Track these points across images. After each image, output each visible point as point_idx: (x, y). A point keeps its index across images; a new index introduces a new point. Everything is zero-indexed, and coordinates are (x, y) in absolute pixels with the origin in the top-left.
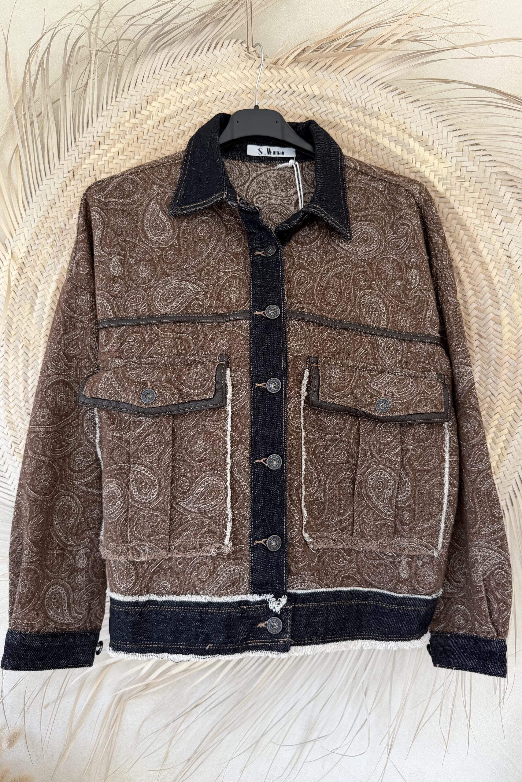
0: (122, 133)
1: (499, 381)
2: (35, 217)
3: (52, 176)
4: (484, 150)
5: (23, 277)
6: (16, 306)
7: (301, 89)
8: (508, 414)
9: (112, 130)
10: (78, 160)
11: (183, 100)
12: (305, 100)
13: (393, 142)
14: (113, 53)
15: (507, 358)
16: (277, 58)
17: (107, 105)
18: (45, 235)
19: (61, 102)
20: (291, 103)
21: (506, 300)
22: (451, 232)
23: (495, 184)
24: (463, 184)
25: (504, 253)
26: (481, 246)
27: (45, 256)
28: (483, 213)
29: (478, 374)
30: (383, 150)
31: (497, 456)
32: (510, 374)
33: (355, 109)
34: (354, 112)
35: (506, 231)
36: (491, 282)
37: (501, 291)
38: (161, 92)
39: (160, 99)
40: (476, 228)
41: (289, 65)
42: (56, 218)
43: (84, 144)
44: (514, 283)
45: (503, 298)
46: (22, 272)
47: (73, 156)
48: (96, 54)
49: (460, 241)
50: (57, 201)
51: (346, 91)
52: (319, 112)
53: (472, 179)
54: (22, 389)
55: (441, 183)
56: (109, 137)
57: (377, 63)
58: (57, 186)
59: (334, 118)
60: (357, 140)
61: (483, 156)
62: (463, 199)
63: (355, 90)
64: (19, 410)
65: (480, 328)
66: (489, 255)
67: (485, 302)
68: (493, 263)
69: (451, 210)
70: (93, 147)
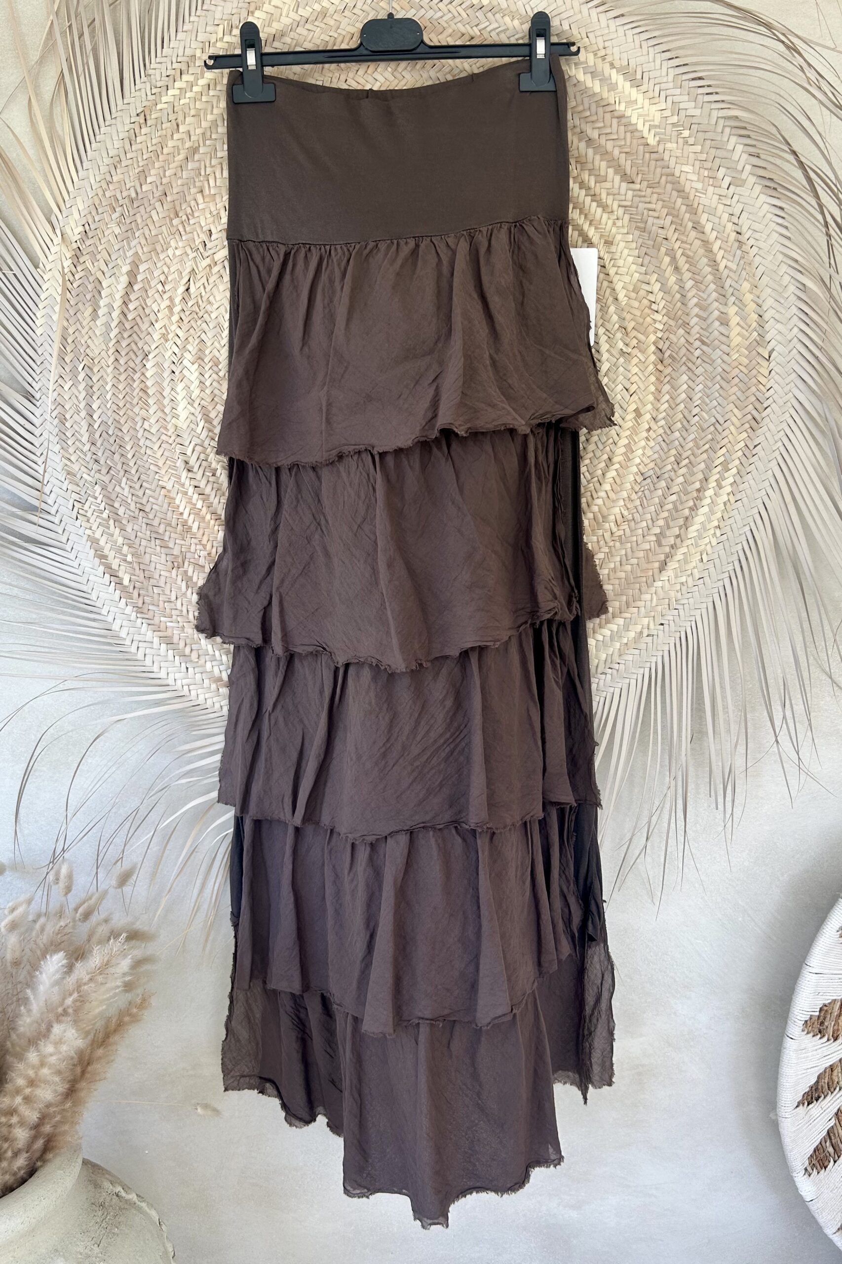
1: (725, 402)
2: (93, 181)
3: (114, 121)
4: (709, 86)
5: (79, 268)
6: (72, 312)
8: (737, 448)
9: (198, 53)
10: (150, 97)
11: (300, 9)
12: (469, 11)
13: (589, 75)
15: (736, 371)
17: (190, 15)
18: (108, 208)
20: (450, 15)
21: (735, 291)
22: (664, 201)
23: (722, 133)
24: (681, 134)
25: (733, 229)
26: (704, 217)
27: (110, 237)
28: (706, 173)
29: (700, 395)
31: (722, 505)
32: (739, 394)
35: (736, 198)
36: (716, 268)
37: (728, 279)
40: (697, 194)
42: (123, 182)
43: (158, 72)
44: (745, 269)
45: (731, 290)
46: (79, 262)
47: (143, 91)
49: (676, 213)
50: (123, 158)
52: (489, 29)
53: (692, 126)
55: (652, 132)
56: (195, 63)
58: (121, 136)
59: (508, 38)
61: (707, 94)
62: (681, 155)
64: (82, 456)
65: (702, 331)
66: (714, 231)
67: (709, 296)
68: (719, 242)
69: (665, 171)
70: (171, 77)
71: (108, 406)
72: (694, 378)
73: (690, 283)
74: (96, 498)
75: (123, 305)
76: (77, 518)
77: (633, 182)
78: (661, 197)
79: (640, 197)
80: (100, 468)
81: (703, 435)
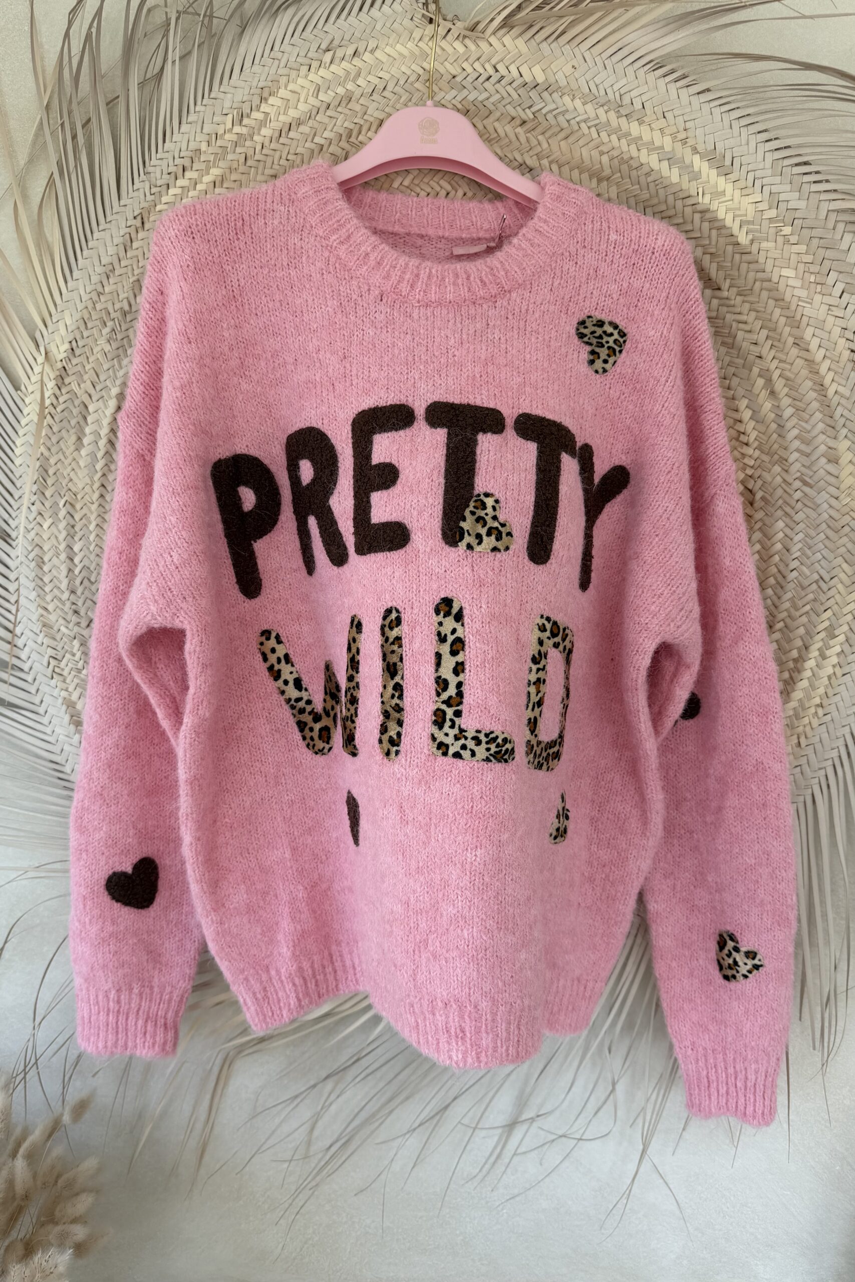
0: (220, 151)
1: (830, 556)
2: (82, 293)
3: (108, 226)
4: (817, 172)
5: (64, 391)
6: (54, 440)
7: (515, 73)
9: (204, 147)
10: (149, 198)
11: (320, 93)
12: (520, 91)
13: (666, 163)
14: (205, 16)
15: (847, 519)
16: (476, 20)
17: (195, 104)
18: (98, 323)
19: (122, 101)
20: (498, 96)
21: (848, 423)
22: (758, 312)
23: (834, 229)
24: (781, 231)
25: (847, 346)
26: (809, 331)
27: (99, 356)
28: (813, 279)
29: (800, 545)
30: (648, 174)
31: (826, 678)
32: (850, 546)
33: (602, 106)
34: (601, 111)
35: (850, 307)
36: (823, 393)
37: (839, 408)
38: (283, 80)
39: (282, 92)
40: (800, 303)
41: (494, 33)
42: (115, 294)
43: (158, 170)
45: (843, 420)
46: (63, 383)
47: (142, 191)
48: (177, 19)
49: (773, 326)
50: (117, 266)
51: (588, 76)
52: (544, 111)
53: (796, 221)
54: (64, 572)
55: (744, 229)
56: (199, 158)
57: (642, 27)
58: (116, 241)
59: (568, 121)
60: (605, 159)
61: (815, 182)
62: (780, 256)
63: (604, 74)
64: (61, 606)
65: (803, 470)
66: (821, 349)
67: (814, 426)
68: (827, 364)
69: (760, 275)
70: (173, 175)
71: (91, 548)
72: (792, 524)
73: (789, 411)
74: (74, 655)
75: (111, 434)
76: (52, 678)
77: (719, 289)
78: (755, 306)
79: (728, 306)
80: (79, 620)
81: (803, 594)
